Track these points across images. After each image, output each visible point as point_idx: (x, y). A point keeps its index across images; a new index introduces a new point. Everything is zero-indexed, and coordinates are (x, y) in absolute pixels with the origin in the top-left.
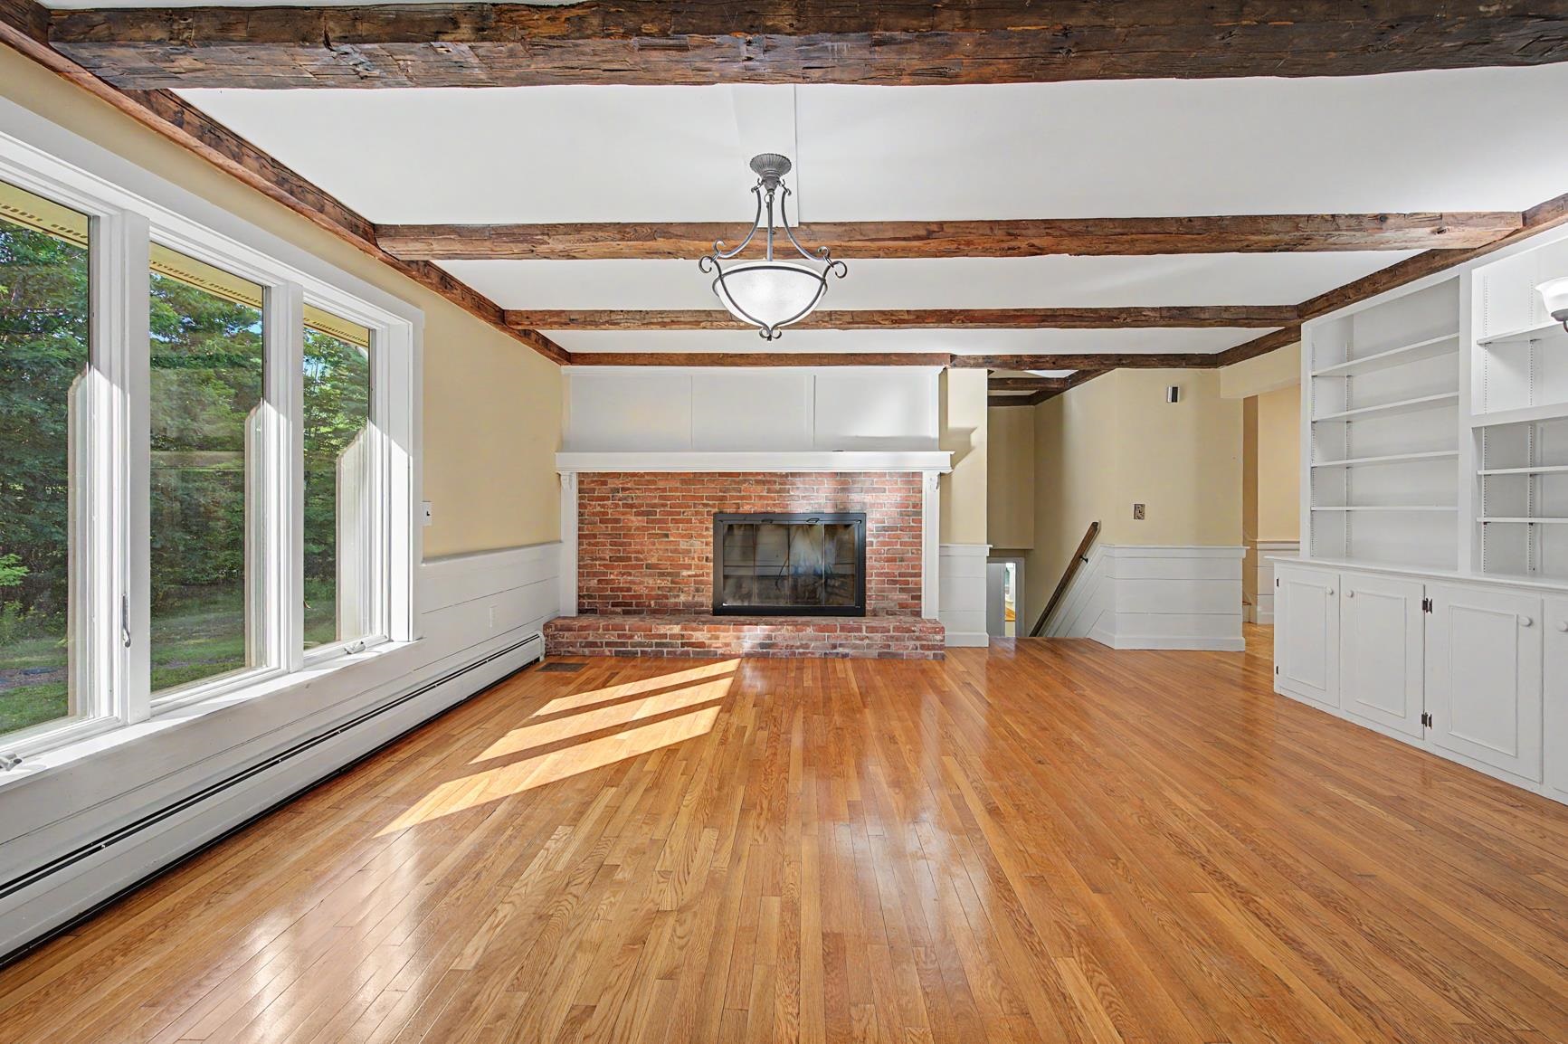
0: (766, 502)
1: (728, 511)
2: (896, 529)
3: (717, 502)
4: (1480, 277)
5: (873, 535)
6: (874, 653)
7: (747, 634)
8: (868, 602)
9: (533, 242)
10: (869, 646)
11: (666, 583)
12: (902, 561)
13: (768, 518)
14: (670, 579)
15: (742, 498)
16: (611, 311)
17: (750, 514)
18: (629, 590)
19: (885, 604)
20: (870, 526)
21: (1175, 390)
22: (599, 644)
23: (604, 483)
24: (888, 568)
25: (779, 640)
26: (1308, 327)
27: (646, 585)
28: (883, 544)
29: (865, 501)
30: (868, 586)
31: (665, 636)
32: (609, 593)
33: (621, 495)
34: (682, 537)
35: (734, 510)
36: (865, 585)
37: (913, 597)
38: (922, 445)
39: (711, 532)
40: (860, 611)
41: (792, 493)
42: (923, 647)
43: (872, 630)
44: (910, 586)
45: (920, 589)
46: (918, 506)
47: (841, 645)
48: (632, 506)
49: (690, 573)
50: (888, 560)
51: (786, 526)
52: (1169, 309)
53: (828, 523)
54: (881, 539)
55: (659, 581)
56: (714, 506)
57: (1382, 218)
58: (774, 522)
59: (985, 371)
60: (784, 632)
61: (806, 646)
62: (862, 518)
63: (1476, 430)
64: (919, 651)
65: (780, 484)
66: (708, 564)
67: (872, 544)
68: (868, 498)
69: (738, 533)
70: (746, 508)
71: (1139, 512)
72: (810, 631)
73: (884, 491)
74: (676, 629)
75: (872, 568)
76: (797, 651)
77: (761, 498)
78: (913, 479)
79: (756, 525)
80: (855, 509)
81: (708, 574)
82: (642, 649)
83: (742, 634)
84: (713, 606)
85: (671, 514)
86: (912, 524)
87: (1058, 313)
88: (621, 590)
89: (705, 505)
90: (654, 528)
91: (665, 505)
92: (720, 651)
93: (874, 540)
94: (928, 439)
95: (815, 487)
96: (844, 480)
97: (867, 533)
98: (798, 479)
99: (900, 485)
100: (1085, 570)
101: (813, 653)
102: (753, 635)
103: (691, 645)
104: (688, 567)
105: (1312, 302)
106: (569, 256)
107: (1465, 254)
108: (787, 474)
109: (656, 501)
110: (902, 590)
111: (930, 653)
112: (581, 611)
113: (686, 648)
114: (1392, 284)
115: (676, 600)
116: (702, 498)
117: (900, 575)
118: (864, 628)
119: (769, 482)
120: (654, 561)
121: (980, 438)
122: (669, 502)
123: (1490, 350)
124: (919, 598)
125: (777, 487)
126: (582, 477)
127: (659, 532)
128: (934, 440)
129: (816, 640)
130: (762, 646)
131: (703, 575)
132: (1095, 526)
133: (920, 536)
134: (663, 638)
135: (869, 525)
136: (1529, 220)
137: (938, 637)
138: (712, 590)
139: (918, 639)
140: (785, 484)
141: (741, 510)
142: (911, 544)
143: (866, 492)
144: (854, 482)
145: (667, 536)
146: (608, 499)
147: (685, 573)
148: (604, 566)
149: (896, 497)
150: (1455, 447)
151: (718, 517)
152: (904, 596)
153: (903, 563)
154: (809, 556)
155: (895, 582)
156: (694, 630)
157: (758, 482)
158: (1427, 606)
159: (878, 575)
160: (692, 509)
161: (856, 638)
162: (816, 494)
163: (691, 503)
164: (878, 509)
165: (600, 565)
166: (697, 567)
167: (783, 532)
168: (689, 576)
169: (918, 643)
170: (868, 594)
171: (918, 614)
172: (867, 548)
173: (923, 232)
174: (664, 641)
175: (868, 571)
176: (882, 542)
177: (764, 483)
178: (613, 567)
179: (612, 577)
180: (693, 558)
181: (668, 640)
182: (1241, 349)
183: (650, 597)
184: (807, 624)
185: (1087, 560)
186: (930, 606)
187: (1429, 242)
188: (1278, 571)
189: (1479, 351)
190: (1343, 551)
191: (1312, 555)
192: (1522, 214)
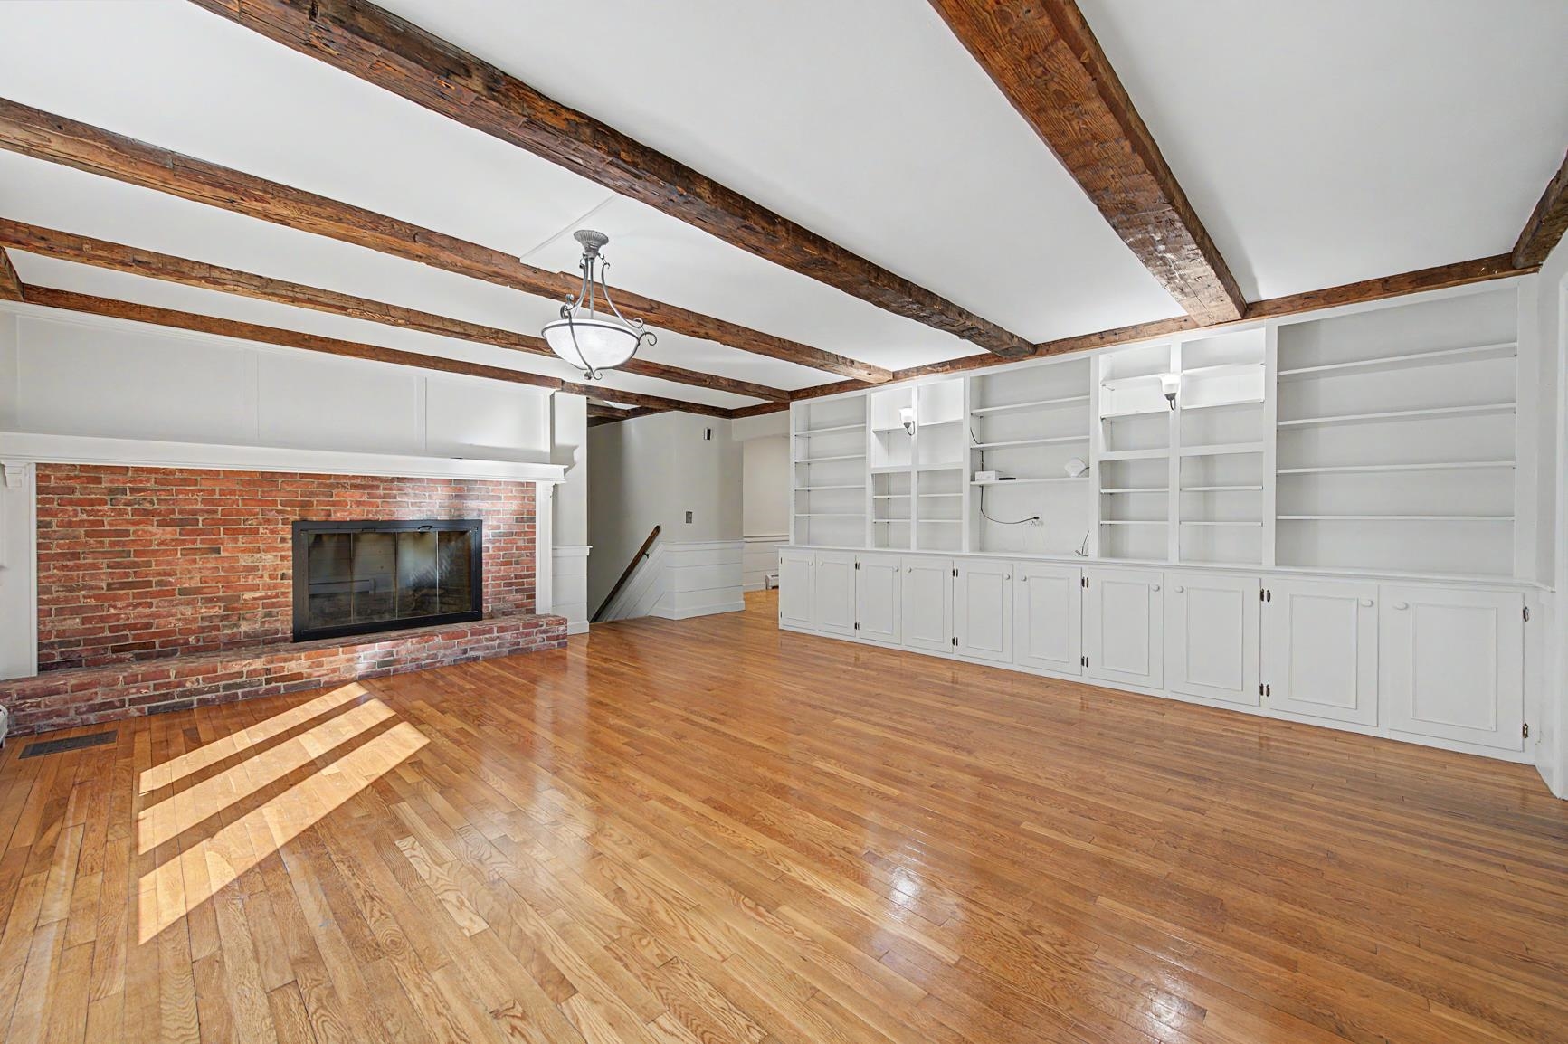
0: (366, 509)
1: (314, 518)
2: (511, 534)
3: (297, 509)
4: (875, 397)
5: (489, 541)
6: (505, 650)
7: (362, 654)
8: (484, 605)
9: (244, 194)
10: (500, 646)
11: (218, 610)
12: (518, 564)
13: (370, 527)
14: (222, 605)
15: (334, 504)
16: (211, 266)
17: (347, 522)
18: (148, 626)
19: (502, 605)
20: (487, 532)
21: (709, 431)
22: (118, 704)
23: (98, 480)
24: (505, 571)
25: (403, 653)
26: (795, 405)
27: (179, 616)
28: (499, 549)
29: (480, 508)
30: (484, 590)
31: (240, 674)
32: (107, 634)
33: (129, 497)
34: (243, 551)
35: (324, 518)
36: (482, 590)
37: (528, 597)
38: (536, 458)
39: (290, 544)
40: (477, 615)
41: (399, 499)
42: (549, 639)
43: (502, 630)
44: (525, 586)
45: (534, 589)
46: (532, 513)
47: (471, 649)
48: (152, 513)
49: (257, 595)
50: (505, 564)
51: (390, 533)
53: (442, 530)
54: (497, 544)
55: (203, 610)
56: (293, 513)
57: (852, 362)
58: (377, 531)
59: (585, 397)
60: (407, 647)
61: (435, 656)
62: (478, 524)
63: (872, 475)
64: (546, 642)
65: (385, 489)
66: (286, 582)
67: (488, 548)
68: (485, 506)
69: (329, 546)
70: (339, 516)
71: (689, 516)
72: (438, 640)
73: (500, 498)
74: (258, 664)
75: (489, 572)
76: (423, 663)
77: (359, 503)
78: (526, 489)
79: (354, 534)
80: (471, 516)
81: (284, 594)
82: (201, 697)
83: (356, 655)
84: (294, 632)
85: (224, 522)
86: (526, 530)
87: (672, 370)
88: (133, 627)
89: (279, 512)
90: (194, 542)
91: (215, 512)
92: (323, 679)
93: (491, 546)
94: (540, 453)
95: (427, 494)
96: (460, 489)
97: (484, 539)
98: (408, 485)
99: (514, 493)
100: (646, 566)
101: (442, 662)
102: (368, 654)
103: (282, 679)
104: (255, 588)
105: (798, 391)
106: (283, 221)
107: (870, 385)
108: (393, 478)
109: (200, 506)
110: (517, 591)
111: (555, 643)
112: (43, 668)
113: (274, 684)
114: (840, 391)
115: (235, 630)
116: (274, 503)
117: (516, 577)
118: (495, 629)
119: (372, 487)
120: (195, 583)
121: (581, 455)
122: (220, 508)
123: (877, 435)
124: (533, 597)
125: (381, 492)
126: (44, 472)
127: (202, 546)
128: (546, 453)
129: (445, 648)
130: (382, 664)
131: (277, 596)
132: (658, 528)
133: (533, 541)
134: (236, 678)
135: (485, 531)
136: (896, 376)
137: (562, 628)
138: (291, 612)
139: (545, 632)
140: (390, 489)
141: (333, 518)
142: (526, 548)
143: (482, 500)
144: (473, 490)
145: (218, 551)
146: (104, 502)
147: (248, 596)
148: (97, 597)
149: (514, 505)
150: (865, 484)
151: (299, 527)
152: (519, 596)
153: (519, 566)
154: (419, 564)
155: (510, 584)
156: (285, 660)
157: (354, 486)
158: (857, 566)
159: (495, 578)
160: (260, 516)
161: (487, 639)
162: (427, 501)
163: (258, 509)
164: (494, 519)
165: (84, 597)
166: (268, 587)
167: (388, 542)
168: (255, 599)
169: (544, 636)
170: (484, 597)
171: (532, 611)
172: (483, 554)
173: (647, 307)
174: (238, 681)
175: (484, 576)
176: (497, 547)
177: (363, 487)
178: (115, 598)
179: (112, 611)
180: (262, 577)
181: (244, 679)
183: (184, 632)
184: (432, 635)
185: (648, 555)
186: (543, 604)
187: (862, 375)
188: (782, 553)
189: (873, 435)
190: (807, 540)
191: (797, 542)
192: (893, 373)
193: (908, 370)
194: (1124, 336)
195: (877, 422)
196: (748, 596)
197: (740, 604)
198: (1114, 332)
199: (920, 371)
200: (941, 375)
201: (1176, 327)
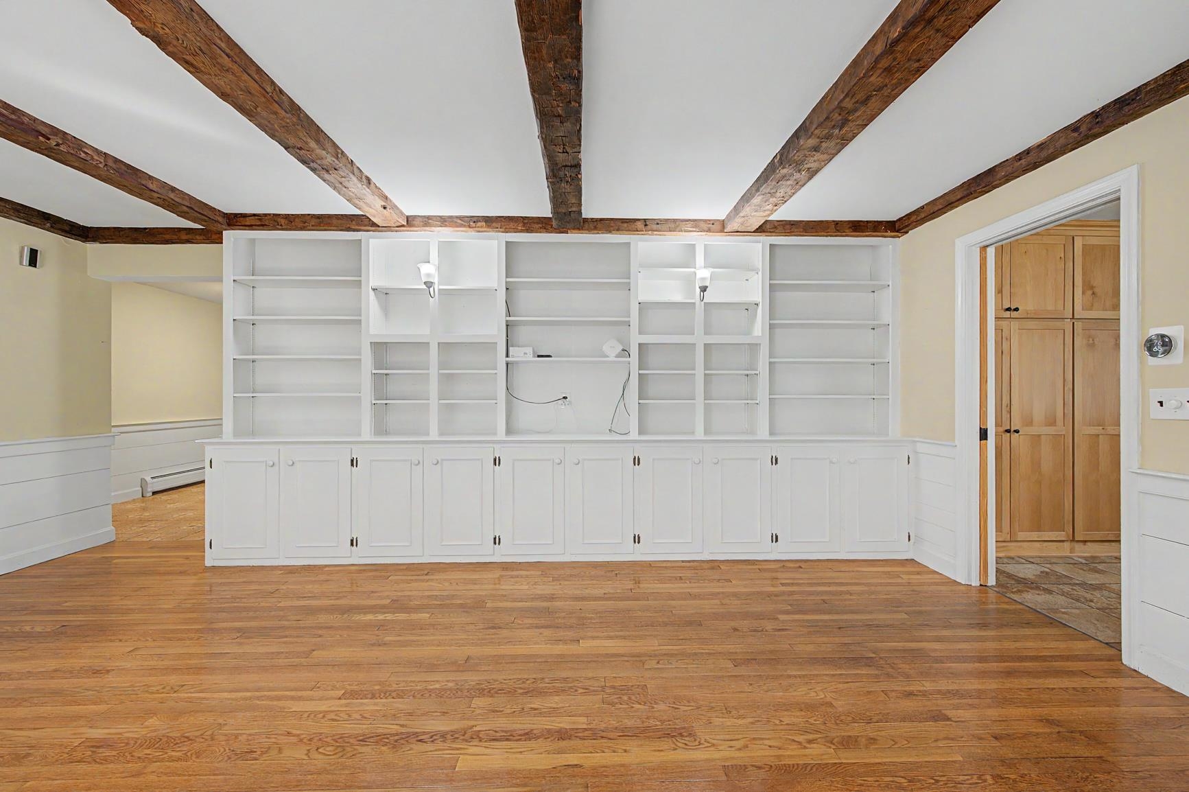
4: (374, 245)
21: (35, 254)
26: (231, 236)
52: (116, 160)
63: (372, 344)
107: (371, 226)
114: (318, 228)
123: (377, 295)
136: (410, 221)
150: (360, 354)
158: (353, 463)
182: (127, 231)
187: (373, 210)
188: (210, 453)
189: (372, 293)
190: (248, 430)
191: (236, 434)
192: (408, 217)
193: (429, 218)
194: (665, 227)
195: (375, 277)
196: (119, 518)
197: (105, 532)
198: (658, 222)
199: (444, 221)
200: (472, 233)
201: (706, 229)
